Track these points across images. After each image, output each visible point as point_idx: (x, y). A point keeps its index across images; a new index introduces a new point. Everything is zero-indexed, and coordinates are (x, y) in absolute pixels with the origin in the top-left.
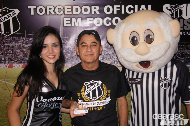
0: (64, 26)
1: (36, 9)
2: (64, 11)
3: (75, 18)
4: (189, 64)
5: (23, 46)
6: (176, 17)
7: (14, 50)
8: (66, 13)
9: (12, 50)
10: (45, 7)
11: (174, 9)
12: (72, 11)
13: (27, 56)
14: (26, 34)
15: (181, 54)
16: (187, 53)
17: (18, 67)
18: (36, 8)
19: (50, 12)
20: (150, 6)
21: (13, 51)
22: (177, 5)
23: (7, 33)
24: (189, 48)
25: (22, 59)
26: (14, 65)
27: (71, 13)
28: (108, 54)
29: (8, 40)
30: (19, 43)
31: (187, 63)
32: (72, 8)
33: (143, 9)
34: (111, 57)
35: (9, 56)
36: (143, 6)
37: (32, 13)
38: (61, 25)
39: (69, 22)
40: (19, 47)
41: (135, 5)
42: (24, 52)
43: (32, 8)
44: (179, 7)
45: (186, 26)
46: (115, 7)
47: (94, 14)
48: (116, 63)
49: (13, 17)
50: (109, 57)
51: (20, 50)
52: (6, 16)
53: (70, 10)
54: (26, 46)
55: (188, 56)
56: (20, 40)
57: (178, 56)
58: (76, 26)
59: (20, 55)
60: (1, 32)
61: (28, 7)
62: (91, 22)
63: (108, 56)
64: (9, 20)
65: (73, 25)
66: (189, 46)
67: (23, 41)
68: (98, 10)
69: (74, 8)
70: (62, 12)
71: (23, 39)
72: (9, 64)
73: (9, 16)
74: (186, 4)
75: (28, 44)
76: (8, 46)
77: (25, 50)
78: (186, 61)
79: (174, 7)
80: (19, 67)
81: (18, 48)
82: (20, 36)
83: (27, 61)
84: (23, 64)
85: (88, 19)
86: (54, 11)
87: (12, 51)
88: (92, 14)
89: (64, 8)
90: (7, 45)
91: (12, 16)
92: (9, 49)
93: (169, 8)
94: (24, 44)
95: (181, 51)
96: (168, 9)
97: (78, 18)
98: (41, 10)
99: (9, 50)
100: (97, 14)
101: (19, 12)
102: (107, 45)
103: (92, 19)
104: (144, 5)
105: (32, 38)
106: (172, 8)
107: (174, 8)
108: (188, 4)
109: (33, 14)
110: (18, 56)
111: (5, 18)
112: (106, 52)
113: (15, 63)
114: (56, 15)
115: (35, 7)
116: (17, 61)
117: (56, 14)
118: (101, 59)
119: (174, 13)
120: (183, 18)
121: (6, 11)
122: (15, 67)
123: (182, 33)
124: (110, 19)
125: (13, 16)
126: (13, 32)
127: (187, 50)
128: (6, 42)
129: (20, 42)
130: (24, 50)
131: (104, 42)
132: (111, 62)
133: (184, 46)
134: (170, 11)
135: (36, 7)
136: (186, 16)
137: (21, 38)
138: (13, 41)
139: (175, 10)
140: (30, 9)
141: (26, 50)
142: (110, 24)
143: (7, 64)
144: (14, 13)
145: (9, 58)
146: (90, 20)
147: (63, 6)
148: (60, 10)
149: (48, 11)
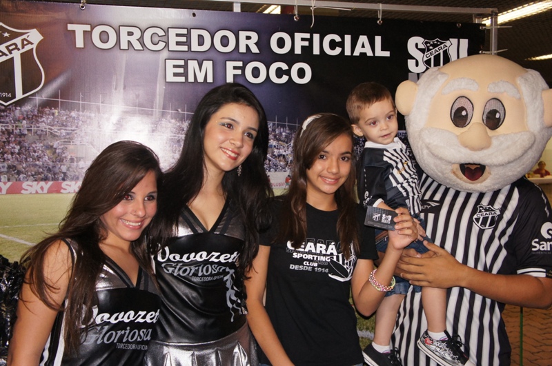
0: (167, 81)
1: (91, 32)
2: (166, 41)
3: (196, 61)
5: (51, 133)
7: (26, 145)
8: (173, 47)
9: (19, 143)
10: (117, 28)
12: (188, 43)
13: (64, 161)
14: (60, 100)
17: (37, 192)
18: (89, 30)
19: (129, 42)
20: (378, 39)
21: (21, 148)
22: (437, 41)
23: (4, 95)
25: (49, 170)
26: (25, 185)
27: (187, 47)
28: (280, 155)
29: (7, 116)
30: (40, 125)
32: (188, 35)
33: (363, 46)
34: (287, 164)
35: (11, 160)
36: (363, 39)
37: (80, 43)
38: (159, 78)
39: (181, 70)
40: (40, 136)
41: (346, 36)
42: (56, 149)
43: (79, 29)
44: (442, 46)
46: (298, 36)
47: (245, 51)
49: (22, 51)
51: (42, 145)
52: (2, 47)
53: (184, 39)
54: (61, 133)
56: (42, 117)
58: (199, 81)
59: (44, 159)
61: (69, 25)
62: (239, 72)
63: (280, 161)
64: (12, 59)
65: (191, 79)
67: (53, 120)
68: (255, 44)
69: (195, 34)
70: (162, 45)
71: (53, 114)
72: (9, 184)
73: (11, 48)
74: (456, 40)
75: (66, 126)
76: (6, 132)
77: (57, 143)
79: (431, 45)
80: (40, 191)
81: (37, 137)
82: (44, 104)
83: (62, 175)
84: (50, 183)
85: (230, 65)
86: (141, 40)
87: (19, 147)
88: (240, 51)
89: (167, 32)
90: (4, 128)
91: (19, 49)
92: (9, 142)
93: (421, 46)
94: (55, 128)
96: (419, 47)
97: (204, 61)
98: (104, 37)
99: (11, 145)
100: (253, 51)
101: (42, 38)
102: (277, 132)
103: (240, 64)
104: (366, 37)
105: (78, 110)
106: (428, 47)
107: (431, 48)
108: (461, 40)
109: (83, 47)
110: (38, 160)
112: (275, 150)
113: (27, 180)
114: (146, 51)
115: (88, 28)
116: (35, 175)
117: (145, 48)
119: (432, 57)
121: (2, 35)
122: (27, 190)
124: (284, 67)
126: (23, 94)
128: (1, 122)
129: (43, 121)
130: (55, 144)
131: (271, 124)
134: (424, 53)
135: (89, 26)
137: (47, 110)
138: (21, 118)
139: (434, 52)
140: (74, 31)
141: (61, 144)
142: (285, 79)
143: (5, 183)
145: (9, 167)
146: (235, 68)
147: (166, 29)
148: (156, 39)
149: (124, 39)
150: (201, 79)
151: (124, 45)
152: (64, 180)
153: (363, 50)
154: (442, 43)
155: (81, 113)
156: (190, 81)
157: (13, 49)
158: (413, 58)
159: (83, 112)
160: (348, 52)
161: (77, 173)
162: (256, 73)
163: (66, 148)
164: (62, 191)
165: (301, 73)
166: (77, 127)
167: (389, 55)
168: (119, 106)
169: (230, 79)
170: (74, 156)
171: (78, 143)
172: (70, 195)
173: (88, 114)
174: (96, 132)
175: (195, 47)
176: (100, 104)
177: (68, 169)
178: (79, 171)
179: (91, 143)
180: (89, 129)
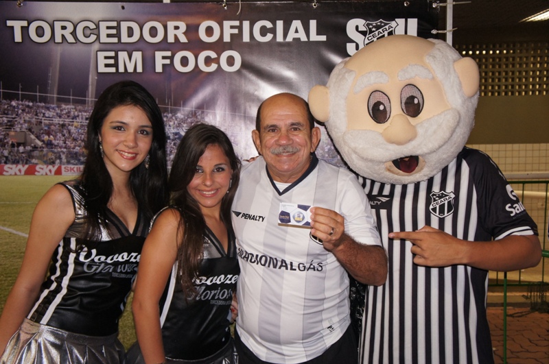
0: (99, 71)
1: (28, 27)
2: (97, 33)
3: (126, 53)
8: (104, 39)
10: (50, 20)
11: (374, 31)
12: (118, 35)
14: (2, 91)
18: (26, 25)
19: (63, 36)
20: (313, 24)
22: (381, 22)
27: (116, 38)
32: (118, 28)
33: (297, 31)
36: (297, 24)
37: (18, 38)
39: (112, 61)
41: (277, 21)
43: (17, 25)
44: (387, 27)
46: (227, 24)
47: (173, 41)
53: (114, 32)
54: (3, 121)
58: (129, 71)
61: (8, 22)
62: (168, 62)
65: (121, 70)
68: (184, 33)
69: (124, 25)
70: (93, 38)
74: (404, 20)
75: (7, 114)
79: (374, 27)
83: (5, 159)
85: (159, 55)
86: (74, 33)
88: (169, 41)
89: (98, 27)
93: (362, 28)
96: (360, 30)
97: (134, 53)
98: (40, 32)
100: (182, 41)
103: (168, 54)
104: (299, 21)
105: (18, 100)
106: (370, 29)
107: (374, 29)
108: (409, 20)
109: (20, 41)
114: (79, 43)
115: (25, 23)
117: (78, 41)
119: (375, 40)
124: (213, 55)
131: (200, 112)
134: (365, 36)
135: (27, 22)
139: (377, 34)
140: (13, 27)
142: (213, 67)
146: (164, 58)
147: (97, 23)
148: (88, 32)
149: (58, 32)
150: (130, 69)
152: (6, 163)
153: (297, 36)
154: (386, 24)
155: (20, 102)
158: (352, 41)
159: (22, 101)
160: (280, 38)
161: (17, 157)
162: (184, 61)
163: (8, 134)
164: (4, 173)
165: (231, 61)
166: (17, 115)
167: (325, 40)
168: (55, 96)
169: (159, 69)
170: (15, 141)
171: (18, 130)
172: (11, 178)
173: (27, 103)
174: (34, 119)
175: (125, 39)
176: (38, 94)
177: (9, 154)
178: (20, 155)
179: (30, 130)
180: (27, 117)
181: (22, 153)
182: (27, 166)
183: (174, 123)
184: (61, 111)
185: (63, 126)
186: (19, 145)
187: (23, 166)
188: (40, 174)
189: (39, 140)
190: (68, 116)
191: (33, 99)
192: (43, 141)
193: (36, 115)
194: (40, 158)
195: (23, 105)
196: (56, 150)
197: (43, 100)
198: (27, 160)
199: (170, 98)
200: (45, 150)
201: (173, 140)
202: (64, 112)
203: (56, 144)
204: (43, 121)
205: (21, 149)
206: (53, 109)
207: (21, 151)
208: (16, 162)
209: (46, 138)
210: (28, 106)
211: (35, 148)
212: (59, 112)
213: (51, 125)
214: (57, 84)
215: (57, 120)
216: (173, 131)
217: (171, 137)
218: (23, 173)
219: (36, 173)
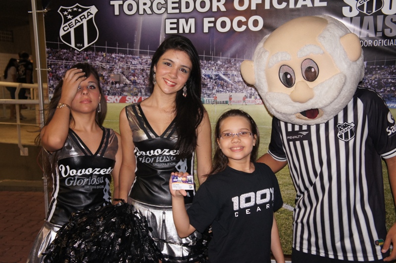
0: (166, 33)
1: (123, 5)
2: (166, 7)
3: (184, 19)
4: (393, 102)
5: (102, 67)
6: (369, 11)
8: (170, 11)
10: (137, 1)
12: (179, 8)
13: (109, 84)
14: (106, 47)
15: (376, 83)
16: (390, 80)
19: (144, 9)
23: (78, 45)
24: (394, 71)
27: (178, 10)
29: (80, 57)
30: (96, 62)
31: (389, 100)
32: (179, 2)
37: (117, 12)
38: (161, 32)
39: (175, 26)
42: (104, 76)
43: (116, 4)
45: (388, 28)
47: (216, 10)
48: (253, 97)
49: (88, 19)
50: (240, 87)
52: (78, 18)
53: (177, 5)
54: (107, 67)
55: (391, 87)
56: (97, 57)
57: (372, 86)
58: (186, 32)
60: (71, 44)
61: (111, 2)
62: (212, 25)
63: (239, 85)
64: (83, 24)
66: (394, 67)
67: (103, 59)
68: (223, 5)
70: (163, 10)
71: (103, 56)
73: (82, 18)
75: (109, 63)
77: (105, 73)
78: (386, 96)
82: (98, 50)
83: (108, 92)
85: (206, 20)
86: (151, 8)
88: (213, 11)
89: (166, 2)
91: (86, 18)
94: (104, 64)
95: (377, 76)
97: (190, 19)
98: (130, 7)
100: (222, 10)
101: (97, 10)
102: (237, 66)
103: (213, 19)
105: (116, 53)
109: (118, 14)
111: (77, 22)
112: (236, 78)
115: (121, 2)
117: (153, 13)
118: (228, 90)
119: (365, 3)
120: (382, 14)
121: (78, 10)
123: (380, 41)
124: (243, 19)
125: (88, 17)
126: (88, 44)
127: (389, 75)
128: (78, 61)
129: (98, 60)
131: (233, 60)
132: (244, 96)
133: (383, 66)
136: (390, 8)
137: (100, 53)
138: (87, 58)
140: (114, 5)
141: (107, 74)
142: (244, 28)
144: (89, 12)
146: (210, 22)
148: (160, 6)
149: (141, 7)
150: (187, 31)
151: (141, 12)
152: (108, 95)
153: (304, 3)
155: (117, 55)
156: (180, 32)
157: (83, 18)
160: (292, 6)
162: (223, 24)
163: (110, 76)
165: (256, 23)
166: (115, 63)
167: (326, 5)
168: (138, 50)
169: (206, 30)
170: (114, 80)
171: (116, 73)
172: (111, 104)
173: (121, 55)
174: (125, 66)
175: (184, 10)
176: (128, 49)
177: (110, 89)
178: (116, 89)
179: (123, 73)
180: (121, 64)
181: (118, 88)
182: (121, 97)
183: (216, 68)
184: (142, 60)
185: (143, 70)
186: (116, 83)
187: (119, 97)
188: (129, 102)
189: (128, 79)
190: (146, 64)
191: (124, 52)
192: (131, 80)
193: (127, 63)
194: (128, 91)
195: (118, 56)
196: (138, 87)
197: (131, 53)
198: (121, 93)
199: (213, 50)
200: (131, 86)
201: (215, 80)
202: (144, 61)
203: (138, 82)
204: (131, 67)
205: (117, 85)
206: (137, 59)
207: (117, 87)
208: (114, 94)
209: (132, 78)
210: (122, 57)
211: (126, 85)
212: (141, 61)
213: (135, 69)
214: (139, 42)
215: (139, 67)
216: (215, 74)
217: (214, 78)
218: (118, 101)
219: (126, 102)
